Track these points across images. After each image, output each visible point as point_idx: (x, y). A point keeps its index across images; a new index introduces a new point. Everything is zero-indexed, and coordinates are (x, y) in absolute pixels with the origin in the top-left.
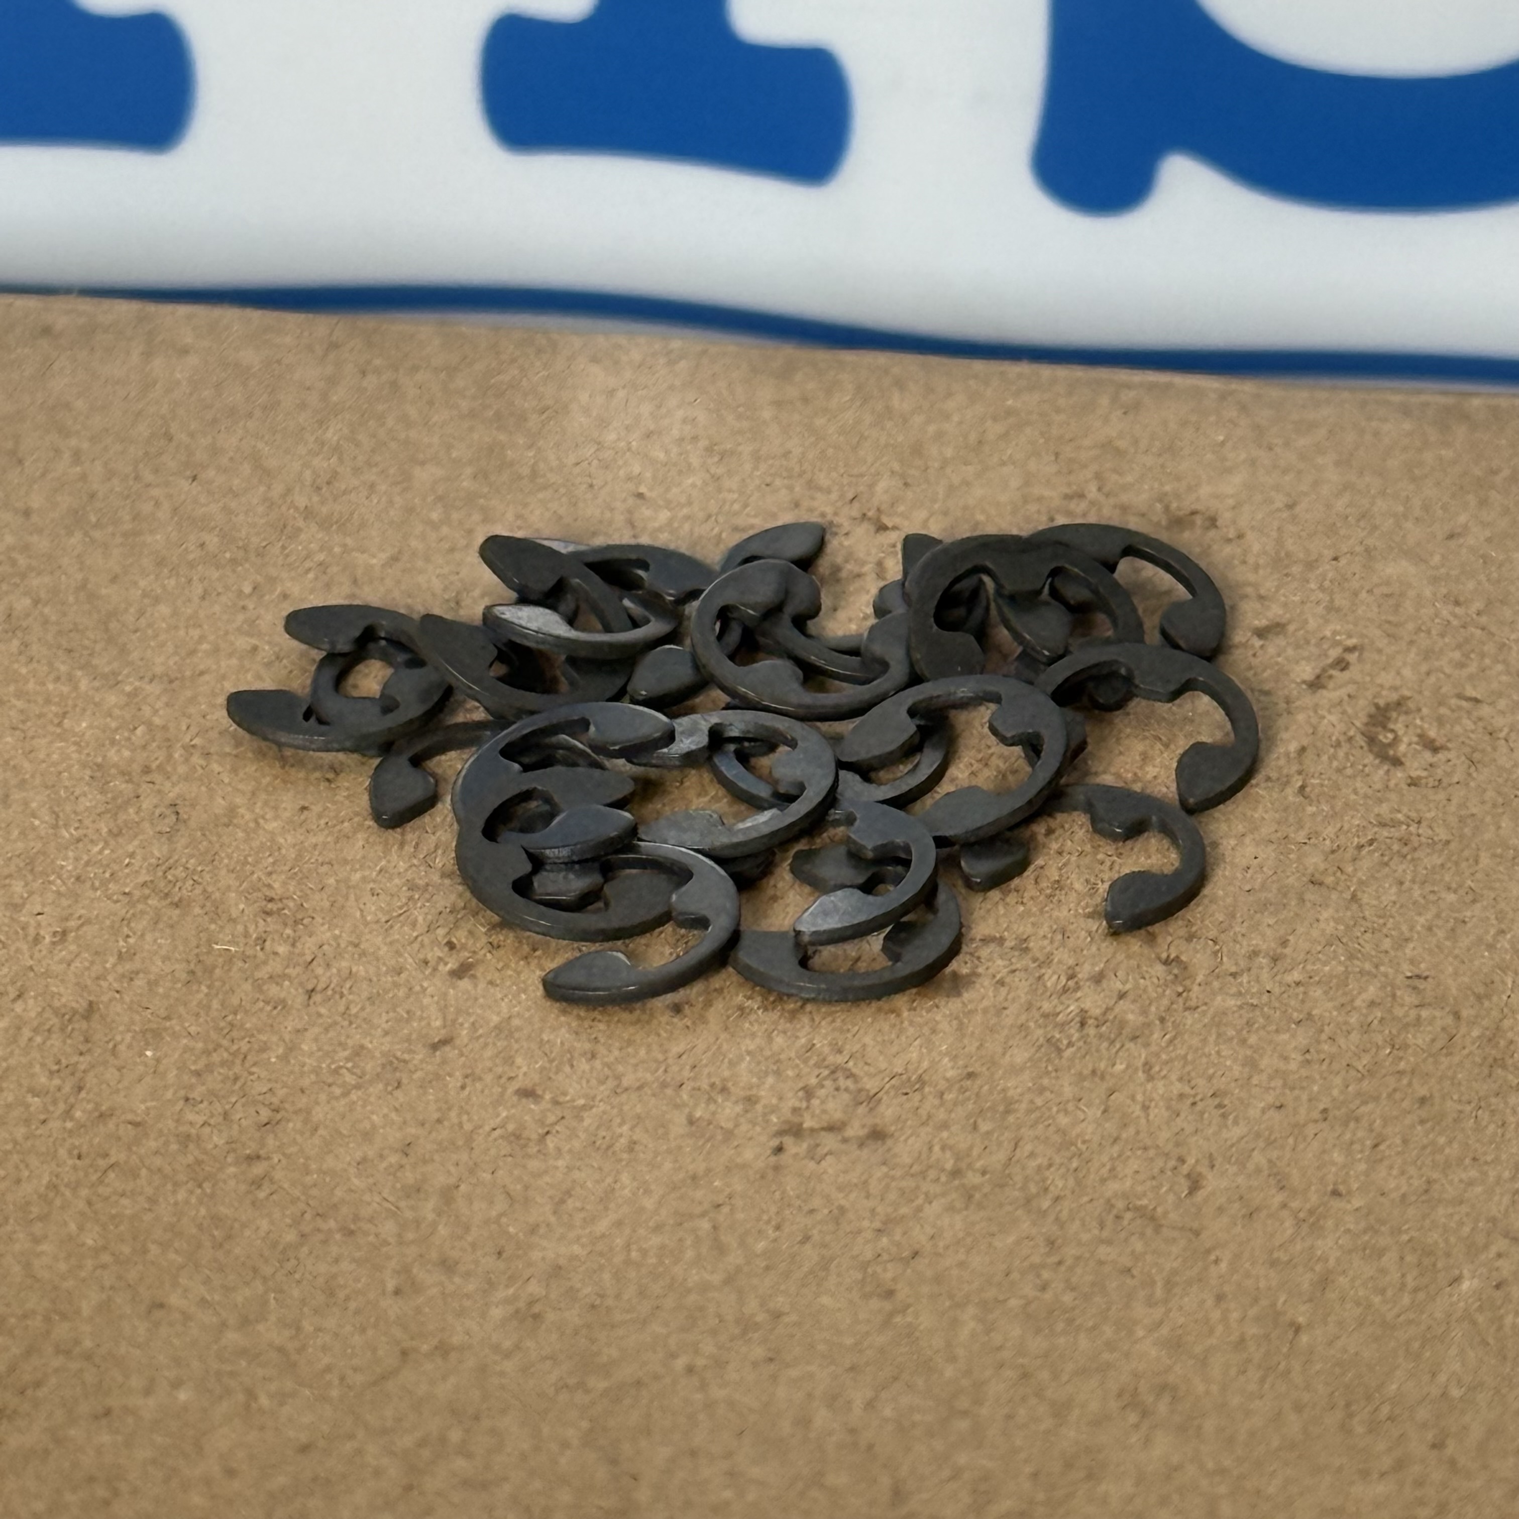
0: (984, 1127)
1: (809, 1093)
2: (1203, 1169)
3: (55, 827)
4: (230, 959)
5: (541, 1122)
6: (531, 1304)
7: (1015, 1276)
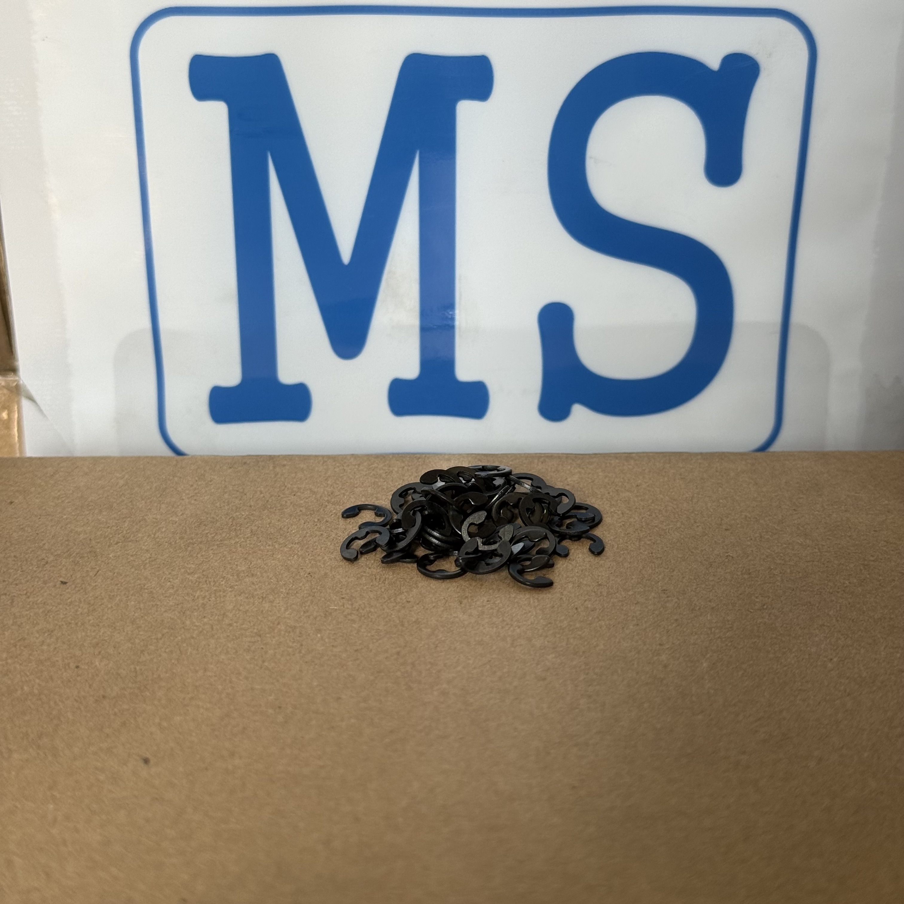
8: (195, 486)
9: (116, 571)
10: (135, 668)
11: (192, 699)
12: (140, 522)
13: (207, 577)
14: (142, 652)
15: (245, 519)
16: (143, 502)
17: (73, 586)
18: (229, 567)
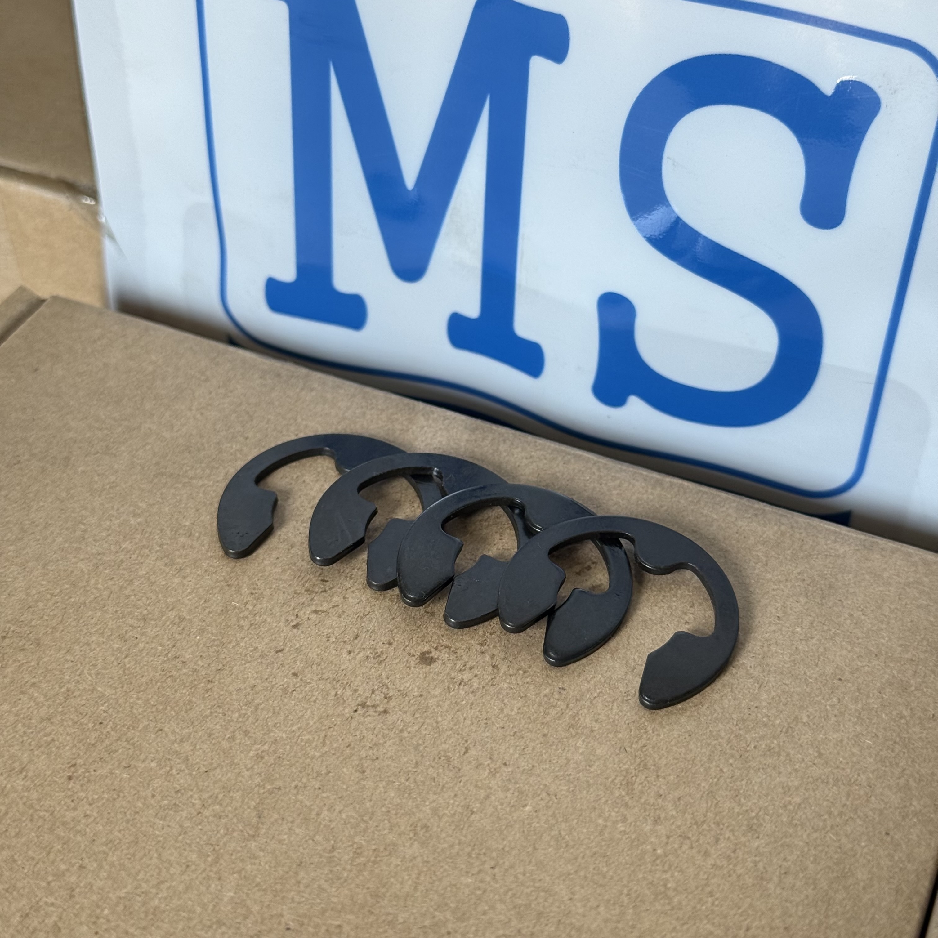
0: (417, 715)
1: (373, 692)
2: (471, 746)
3: (207, 551)
4: (235, 607)
5: (294, 685)
6: (263, 752)
7: (401, 774)
8: (213, 394)
9: (72, 491)
10: (10, 628)
11: (34, 684)
12: (134, 429)
13: (148, 526)
14: (30, 607)
15: (231, 454)
16: (154, 402)
17: (23, 501)
18: (176, 517)
